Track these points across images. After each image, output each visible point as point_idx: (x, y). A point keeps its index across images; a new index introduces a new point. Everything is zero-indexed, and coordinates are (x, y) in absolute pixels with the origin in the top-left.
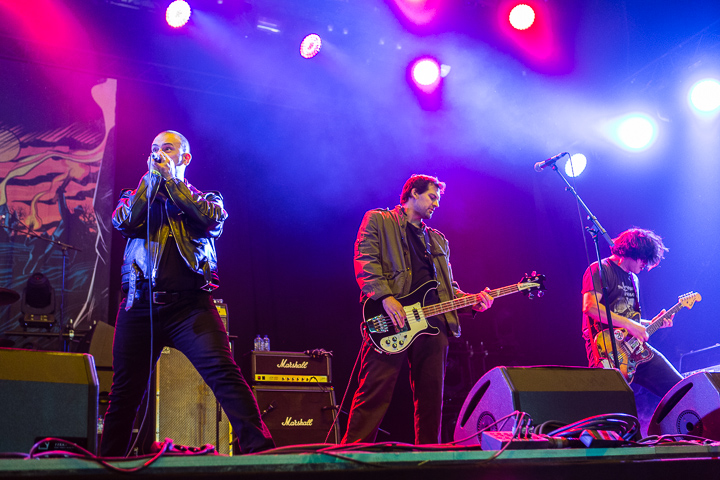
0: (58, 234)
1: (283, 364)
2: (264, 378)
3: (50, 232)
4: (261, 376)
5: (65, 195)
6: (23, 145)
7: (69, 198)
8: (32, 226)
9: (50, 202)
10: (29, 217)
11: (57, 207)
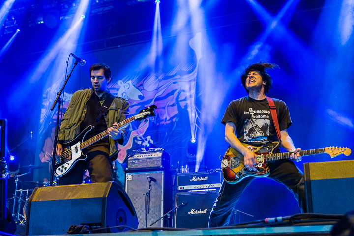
0: (177, 120)
3: (174, 120)
5: (180, 100)
6: (160, 81)
7: (181, 101)
8: (166, 119)
9: (173, 105)
10: (165, 115)
11: (176, 107)
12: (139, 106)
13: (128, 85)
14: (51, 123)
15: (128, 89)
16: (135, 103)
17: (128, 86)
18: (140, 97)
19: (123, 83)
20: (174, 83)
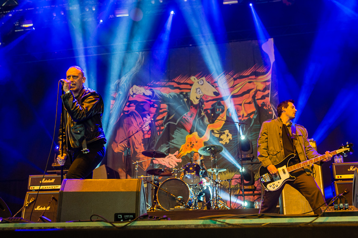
0: (255, 117)
1: (351, 169)
2: (341, 177)
3: (251, 117)
4: (339, 176)
5: (256, 98)
6: (235, 79)
8: (243, 115)
9: (250, 103)
10: (242, 111)
12: (214, 102)
13: (202, 81)
15: (202, 85)
16: (210, 98)
17: (202, 83)
18: (215, 93)
19: (196, 79)
20: (250, 82)
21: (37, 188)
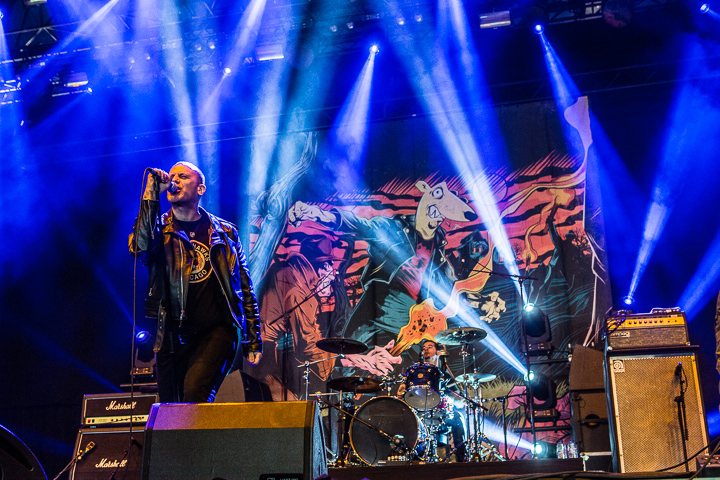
0: (554, 263)
3: (546, 262)
5: (555, 223)
6: (509, 185)
7: (559, 225)
8: (528, 259)
9: (541, 233)
10: (525, 251)
11: (549, 237)
13: (440, 190)
14: (273, 262)
15: (441, 198)
16: (457, 226)
17: (440, 193)
18: (468, 215)
19: (427, 185)
20: (540, 190)
21: (98, 420)
